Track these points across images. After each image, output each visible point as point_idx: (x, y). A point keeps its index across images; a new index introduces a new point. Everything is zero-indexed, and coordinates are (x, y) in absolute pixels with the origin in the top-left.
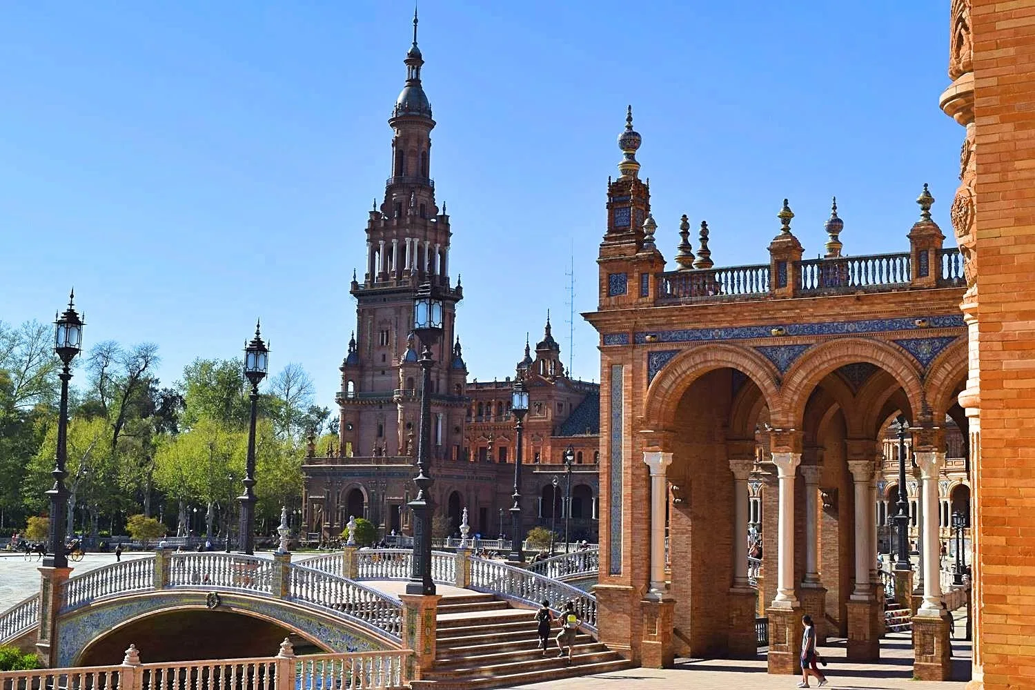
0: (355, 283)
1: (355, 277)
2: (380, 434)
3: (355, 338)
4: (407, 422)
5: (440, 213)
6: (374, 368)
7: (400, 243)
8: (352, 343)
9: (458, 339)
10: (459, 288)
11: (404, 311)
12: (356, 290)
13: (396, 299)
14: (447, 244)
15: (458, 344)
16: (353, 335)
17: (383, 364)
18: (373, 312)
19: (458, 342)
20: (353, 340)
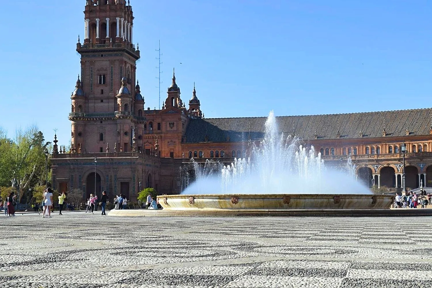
0: (79, 45)
1: (79, 40)
2: (101, 139)
3: (80, 79)
4: (125, 131)
5: (127, 5)
6: (96, 99)
7: (111, 21)
8: (78, 82)
9: (138, 82)
10: (138, 51)
11: (117, 64)
12: (80, 49)
13: (111, 55)
14: (132, 24)
15: (138, 86)
16: (79, 77)
17: (102, 95)
18: (92, 63)
19: (138, 84)
20: (79, 80)
